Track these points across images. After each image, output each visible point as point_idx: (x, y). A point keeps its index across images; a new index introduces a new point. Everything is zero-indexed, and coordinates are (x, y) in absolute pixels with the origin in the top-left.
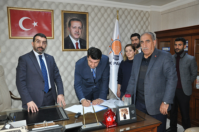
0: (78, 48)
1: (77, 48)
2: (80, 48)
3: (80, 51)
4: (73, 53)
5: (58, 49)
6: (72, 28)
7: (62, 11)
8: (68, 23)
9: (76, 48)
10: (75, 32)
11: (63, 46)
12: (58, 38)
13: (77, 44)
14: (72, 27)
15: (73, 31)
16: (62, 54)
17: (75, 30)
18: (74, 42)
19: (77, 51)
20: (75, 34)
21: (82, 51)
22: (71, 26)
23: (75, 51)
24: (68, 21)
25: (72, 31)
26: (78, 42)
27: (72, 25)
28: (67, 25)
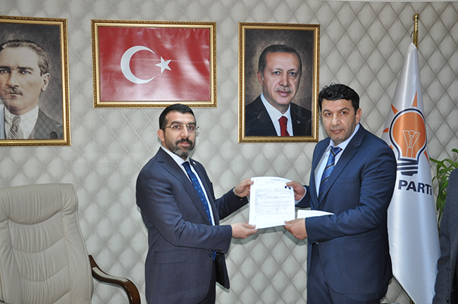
0: (287, 134)
1: (284, 132)
2: (291, 134)
3: (293, 141)
4: (269, 148)
5: (227, 135)
6: (268, 75)
7: (242, 24)
8: (256, 59)
9: (279, 134)
10: (278, 86)
11: (241, 129)
12: (228, 105)
13: (283, 121)
14: (271, 70)
15: (274, 82)
16: (238, 151)
17: (278, 81)
18: (275, 115)
19: (283, 141)
20: (279, 91)
21: (299, 141)
22: (267, 70)
23: (277, 141)
24: (259, 53)
25: (269, 85)
26: (287, 114)
27: (269, 64)
28: (254, 65)
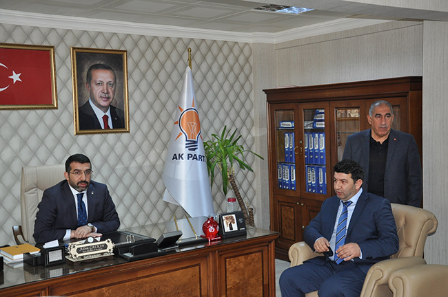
0: (109, 128)
1: (107, 126)
2: (111, 127)
3: (113, 132)
4: (97, 138)
5: (66, 129)
6: (94, 85)
7: (74, 48)
8: (85, 74)
9: (103, 128)
10: (101, 93)
11: (76, 125)
12: (66, 107)
13: (105, 118)
14: (95, 82)
15: (98, 91)
16: (75, 141)
17: (101, 90)
18: (100, 114)
19: (106, 133)
20: (101, 97)
21: (117, 132)
22: (92, 81)
23: (103, 133)
24: (86, 70)
25: (94, 92)
26: (108, 113)
27: (94, 78)
28: (83, 80)
